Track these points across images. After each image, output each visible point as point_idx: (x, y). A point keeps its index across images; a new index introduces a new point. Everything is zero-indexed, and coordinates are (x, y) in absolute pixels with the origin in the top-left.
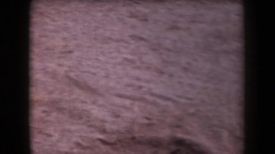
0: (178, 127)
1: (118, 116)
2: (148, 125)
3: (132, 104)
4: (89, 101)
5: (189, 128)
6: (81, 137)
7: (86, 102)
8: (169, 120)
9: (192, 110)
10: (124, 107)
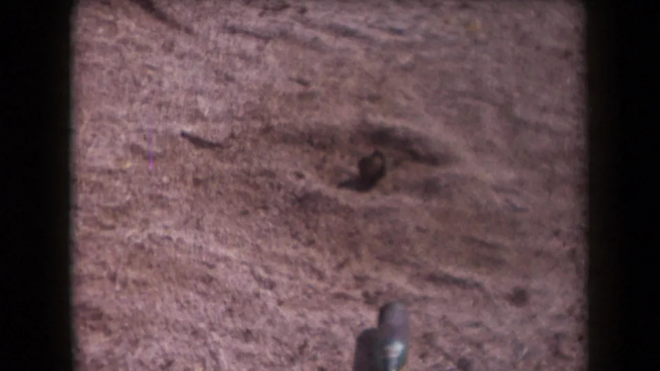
0: (373, 99)
1: (229, 79)
2: (301, 96)
3: (260, 49)
4: (155, 46)
5: (403, 103)
6: (140, 130)
7: (147, 48)
8: (351, 83)
9: (405, 59)
10: (243, 56)
